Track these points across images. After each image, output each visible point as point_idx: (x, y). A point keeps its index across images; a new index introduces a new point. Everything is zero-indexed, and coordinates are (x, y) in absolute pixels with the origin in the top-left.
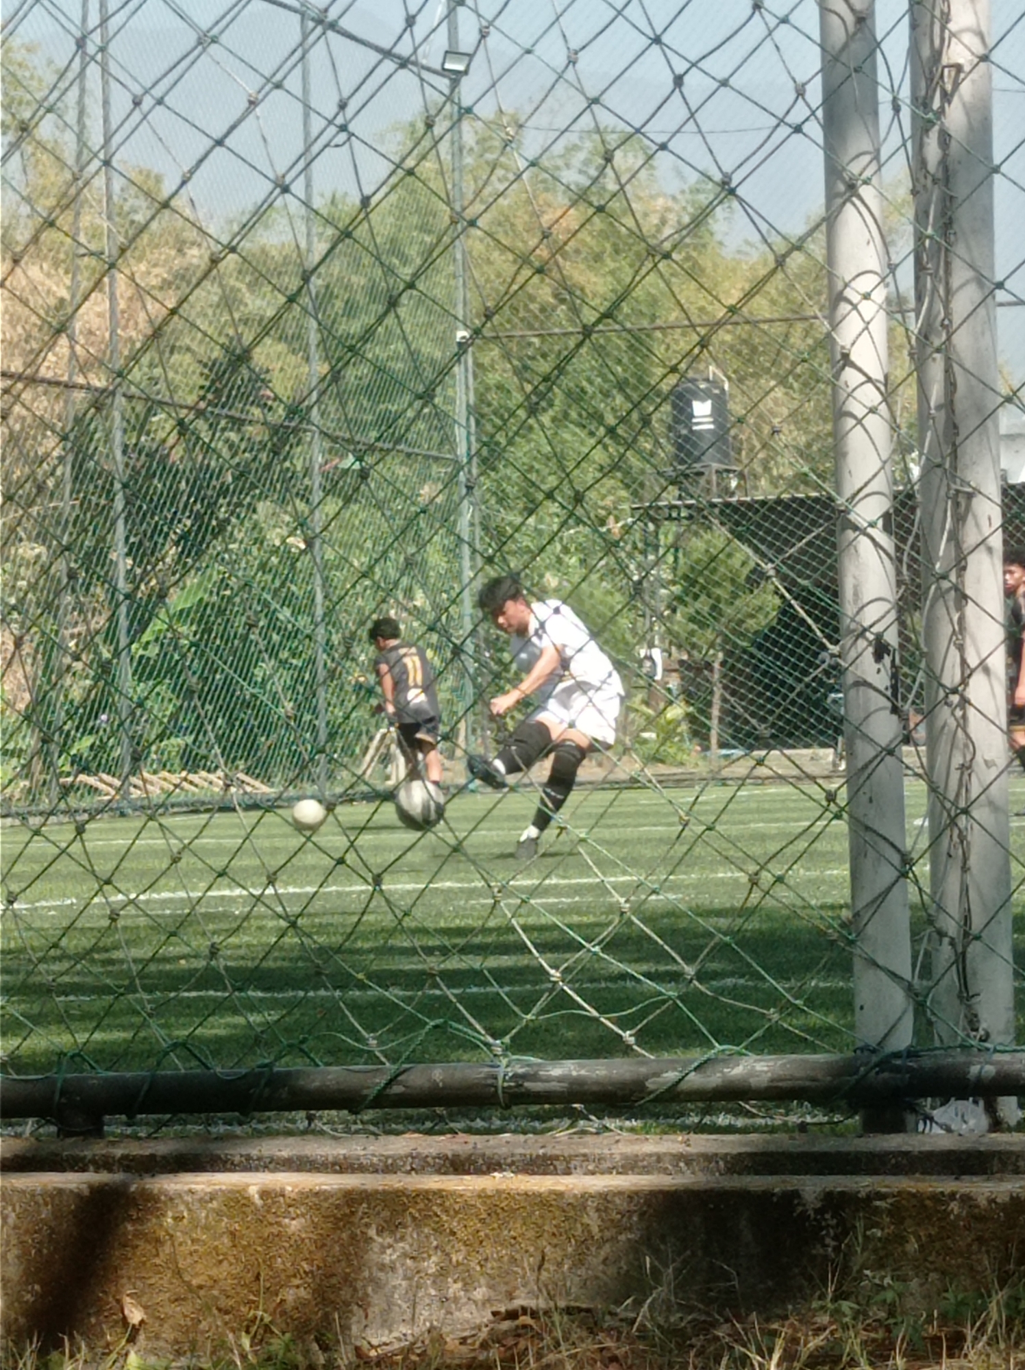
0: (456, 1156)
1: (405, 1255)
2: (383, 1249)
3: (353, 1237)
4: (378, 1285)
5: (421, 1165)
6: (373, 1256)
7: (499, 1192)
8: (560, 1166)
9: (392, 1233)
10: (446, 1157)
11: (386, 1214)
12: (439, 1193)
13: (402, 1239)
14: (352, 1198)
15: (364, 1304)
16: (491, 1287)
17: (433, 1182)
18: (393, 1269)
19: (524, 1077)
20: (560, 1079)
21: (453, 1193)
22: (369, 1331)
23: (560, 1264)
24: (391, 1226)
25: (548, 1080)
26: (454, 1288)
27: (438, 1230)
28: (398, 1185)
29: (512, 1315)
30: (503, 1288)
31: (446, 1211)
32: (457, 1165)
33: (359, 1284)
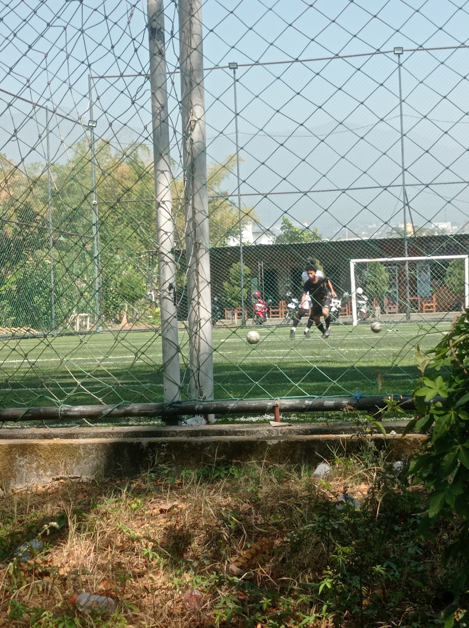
0: (45, 434)
1: (27, 463)
2: (20, 461)
3: (11, 457)
4: (19, 471)
5: (34, 436)
6: (17, 463)
7: (54, 444)
8: (75, 436)
9: (23, 456)
10: (42, 434)
11: (21, 451)
12: (37, 445)
13: (26, 458)
14: (11, 446)
15: (15, 477)
16: (52, 471)
17: (35, 441)
18: (23, 467)
19: (67, 411)
20: (77, 411)
21: (41, 445)
22: (16, 485)
23: (72, 465)
24: (22, 454)
25: (74, 411)
26: (41, 472)
27: (37, 455)
28: (24, 442)
29: (58, 479)
30: (56, 472)
31: (39, 450)
32: (45, 437)
33: (13, 471)
